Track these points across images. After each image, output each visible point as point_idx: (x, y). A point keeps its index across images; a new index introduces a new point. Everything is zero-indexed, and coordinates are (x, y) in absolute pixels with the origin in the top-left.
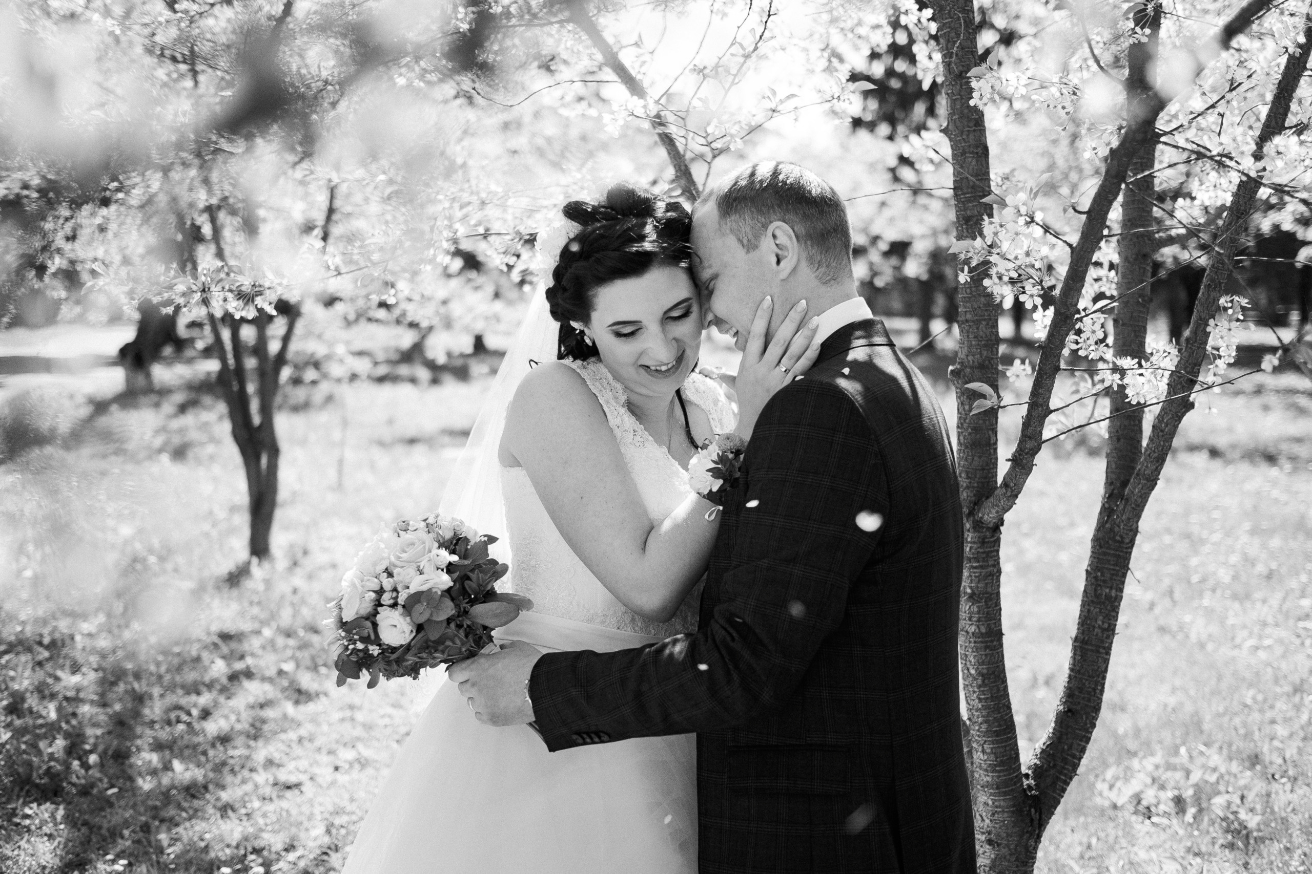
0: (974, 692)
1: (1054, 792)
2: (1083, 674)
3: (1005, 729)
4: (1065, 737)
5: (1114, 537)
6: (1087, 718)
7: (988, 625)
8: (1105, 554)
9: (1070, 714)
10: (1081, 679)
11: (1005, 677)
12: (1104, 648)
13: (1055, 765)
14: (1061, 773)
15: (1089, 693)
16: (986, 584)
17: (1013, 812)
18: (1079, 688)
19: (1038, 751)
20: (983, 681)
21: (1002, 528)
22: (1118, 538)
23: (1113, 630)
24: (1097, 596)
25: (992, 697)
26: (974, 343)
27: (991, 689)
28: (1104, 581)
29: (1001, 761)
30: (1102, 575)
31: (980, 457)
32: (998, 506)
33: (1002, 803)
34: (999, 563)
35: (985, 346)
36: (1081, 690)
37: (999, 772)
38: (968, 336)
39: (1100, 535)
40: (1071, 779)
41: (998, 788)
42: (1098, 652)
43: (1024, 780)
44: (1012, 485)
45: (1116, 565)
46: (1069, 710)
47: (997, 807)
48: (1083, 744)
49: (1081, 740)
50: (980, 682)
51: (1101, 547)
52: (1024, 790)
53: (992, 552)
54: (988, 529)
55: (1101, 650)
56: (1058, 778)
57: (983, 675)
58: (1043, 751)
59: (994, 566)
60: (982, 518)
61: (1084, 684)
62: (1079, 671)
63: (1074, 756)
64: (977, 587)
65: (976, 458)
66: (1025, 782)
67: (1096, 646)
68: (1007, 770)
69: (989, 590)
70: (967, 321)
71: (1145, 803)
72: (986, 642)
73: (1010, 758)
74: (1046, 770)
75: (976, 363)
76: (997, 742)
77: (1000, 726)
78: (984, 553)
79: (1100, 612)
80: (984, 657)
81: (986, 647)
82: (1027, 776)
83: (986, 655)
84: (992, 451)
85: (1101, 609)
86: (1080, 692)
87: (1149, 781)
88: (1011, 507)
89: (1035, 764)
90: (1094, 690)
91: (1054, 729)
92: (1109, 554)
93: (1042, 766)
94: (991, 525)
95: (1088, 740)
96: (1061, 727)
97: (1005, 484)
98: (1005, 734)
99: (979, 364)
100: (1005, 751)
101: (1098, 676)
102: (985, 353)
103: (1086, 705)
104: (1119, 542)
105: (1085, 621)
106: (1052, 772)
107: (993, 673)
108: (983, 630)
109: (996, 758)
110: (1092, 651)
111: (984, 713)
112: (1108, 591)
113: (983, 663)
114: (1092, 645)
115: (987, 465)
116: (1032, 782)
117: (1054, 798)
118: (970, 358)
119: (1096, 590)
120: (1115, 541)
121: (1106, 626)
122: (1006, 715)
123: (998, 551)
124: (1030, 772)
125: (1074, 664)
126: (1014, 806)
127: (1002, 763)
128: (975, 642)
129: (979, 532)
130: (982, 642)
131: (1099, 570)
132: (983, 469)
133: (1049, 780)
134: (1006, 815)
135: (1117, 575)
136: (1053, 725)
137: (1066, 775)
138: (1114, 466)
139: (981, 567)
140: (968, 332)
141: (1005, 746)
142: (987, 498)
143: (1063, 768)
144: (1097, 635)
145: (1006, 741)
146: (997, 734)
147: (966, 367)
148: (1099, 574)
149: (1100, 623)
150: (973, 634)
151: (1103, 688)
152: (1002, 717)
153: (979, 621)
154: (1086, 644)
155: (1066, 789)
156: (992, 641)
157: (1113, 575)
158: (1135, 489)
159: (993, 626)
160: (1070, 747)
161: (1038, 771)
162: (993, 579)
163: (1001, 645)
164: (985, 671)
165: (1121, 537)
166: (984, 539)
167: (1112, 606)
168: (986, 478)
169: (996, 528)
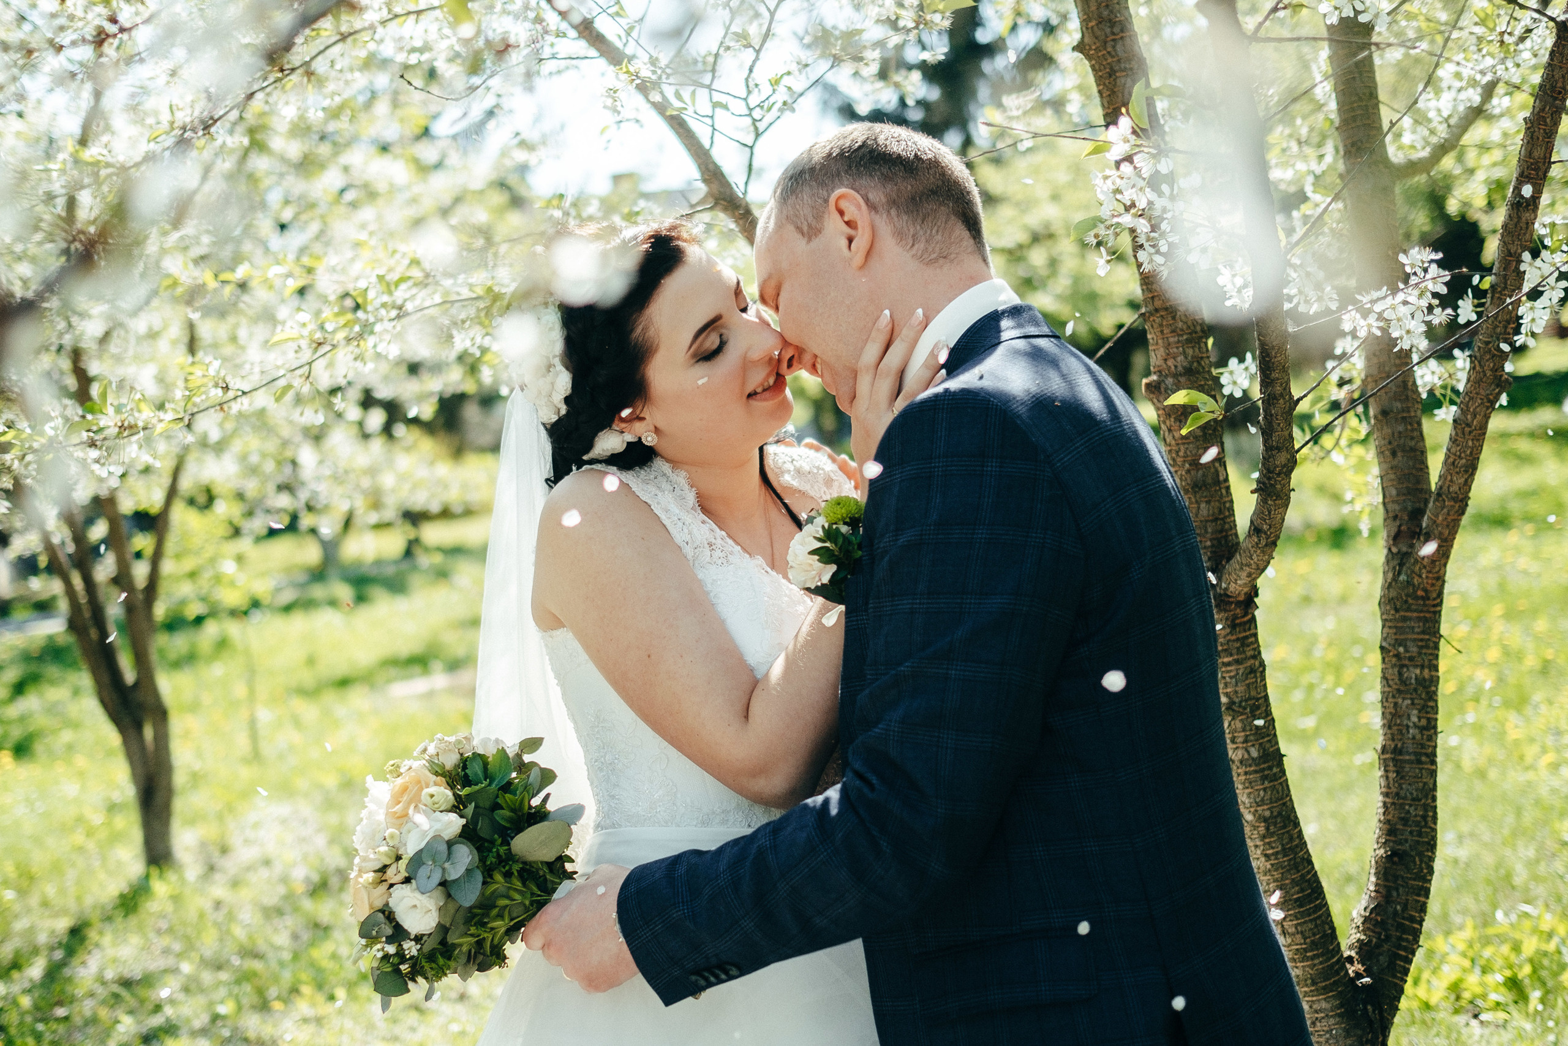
0: (1256, 846)
1: (1395, 976)
2: (1405, 798)
3: (1309, 895)
4: (1395, 894)
5: (1415, 592)
6: (1421, 861)
7: (1261, 744)
8: (1404, 619)
9: (1396, 859)
10: (1402, 806)
11: (1296, 817)
12: (1427, 755)
13: (1388, 938)
14: (1399, 947)
15: (1417, 824)
16: (1248, 686)
17: (1339, 1015)
18: (1402, 819)
19: (1359, 921)
20: (1267, 829)
21: (1256, 600)
22: (1420, 593)
23: (1435, 727)
24: (1403, 681)
25: (1284, 849)
26: (1171, 340)
27: (1281, 839)
28: (1411, 659)
29: (1313, 942)
30: (1406, 651)
31: (1208, 502)
32: (1249, 565)
33: (1324, 1005)
34: (1260, 653)
35: (1188, 341)
36: (1405, 821)
37: (1312, 958)
38: (1162, 332)
39: (1393, 593)
40: (1414, 954)
41: (1314, 983)
42: (1419, 762)
43: (1348, 966)
44: (1265, 527)
45: (1423, 632)
46: (1394, 853)
47: (1316, 1012)
48: (1422, 899)
49: (1419, 895)
50: (1262, 830)
51: (1397, 610)
52: (1352, 981)
53: (1247, 637)
54: (1239, 604)
55: (1424, 759)
56: (1397, 956)
57: (1265, 820)
58: (1366, 920)
59: (1254, 657)
60: (1226, 589)
61: (1408, 812)
62: (1397, 794)
63: (1412, 919)
64: (1236, 692)
65: (1203, 505)
66: (1351, 970)
67: (1415, 754)
68: (1322, 955)
69: (1253, 693)
70: (1157, 310)
71: (1467, 995)
72: (1263, 770)
73: (1325, 936)
74: (1378, 946)
75: (1180, 368)
76: (1302, 914)
77: (1302, 890)
78: (1238, 639)
79: (1413, 704)
80: (1262, 793)
81: (1264, 778)
82: (1350, 959)
83: (1265, 790)
84: (1224, 491)
85: (1412, 699)
86: (1404, 825)
87: (1467, 963)
88: (1269, 563)
89: (1359, 940)
90: (1424, 817)
91: (1377, 885)
92: (1410, 619)
93: (1370, 941)
94: (1242, 598)
95: (1427, 893)
96: (1386, 880)
97: (1255, 529)
98: (1310, 902)
99: (1184, 368)
100: (1316, 926)
101: (1426, 797)
102: (1190, 352)
103: (1418, 842)
104: (1422, 598)
105: (1393, 721)
106: (1386, 947)
107: (1280, 814)
108: (1255, 753)
109: (1305, 939)
110: (1410, 762)
111: (1277, 874)
112: (1418, 671)
113: (1262, 803)
114: (1409, 754)
115: (1220, 511)
116: (1360, 967)
117: (1396, 984)
118: (1170, 363)
119: (1400, 674)
120: (1417, 598)
121: (1424, 722)
122: (1309, 872)
123: (1255, 635)
124: (1353, 954)
125: (1388, 787)
126: (1341, 1006)
127: (1314, 945)
128: (1246, 773)
129: (1225, 611)
130: (1256, 772)
131: (1400, 645)
132: (1216, 519)
133: (1383, 960)
134: (1332, 1021)
135: (1427, 647)
136: (1373, 879)
137: (1405, 949)
138: (1394, 492)
139: (1238, 662)
140: (1161, 325)
141: (1315, 919)
142: (1229, 559)
143: (1400, 939)
144: (1414, 738)
145: (1315, 912)
146: (1300, 902)
147: (1166, 376)
148: (1401, 649)
149: (1415, 719)
150: (1241, 762)
151: (1435, 813)
152: (1303, 876)
153: (1246, 741)
154: (1401, 753)
155: (1408, 970)
156: (1270, 768)
157: (1421, 647)
158: (1437, 516)
159: (1268, 745)
160: (1405, 907)
161: (1365, 950)
162: (1256, 677)
163: (1283, 772)
164: (1267, 814)
165: (1426, 590)
166: (1233, 621)
167: (1428, 693)
168: (1221, 531)
169: (1249, 601)
